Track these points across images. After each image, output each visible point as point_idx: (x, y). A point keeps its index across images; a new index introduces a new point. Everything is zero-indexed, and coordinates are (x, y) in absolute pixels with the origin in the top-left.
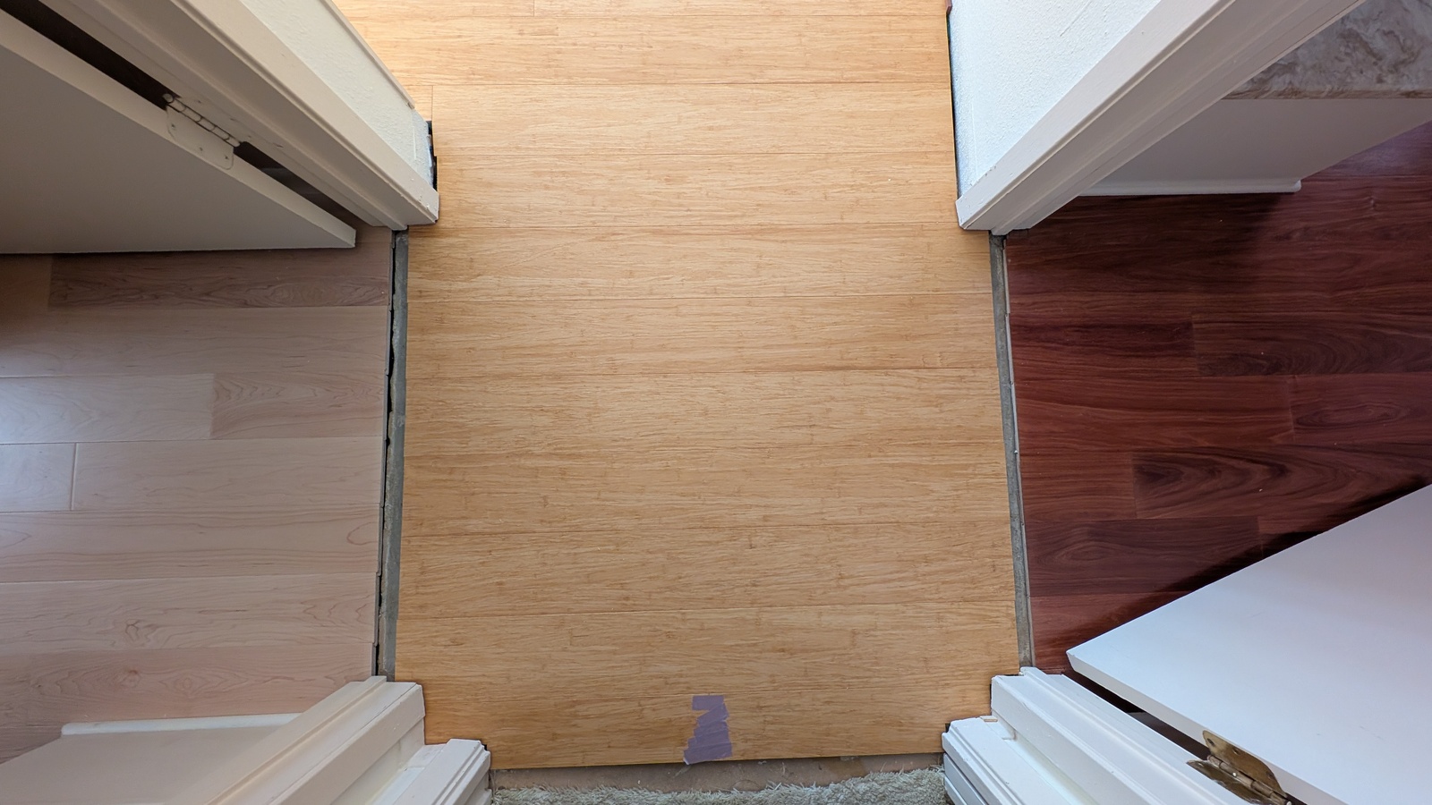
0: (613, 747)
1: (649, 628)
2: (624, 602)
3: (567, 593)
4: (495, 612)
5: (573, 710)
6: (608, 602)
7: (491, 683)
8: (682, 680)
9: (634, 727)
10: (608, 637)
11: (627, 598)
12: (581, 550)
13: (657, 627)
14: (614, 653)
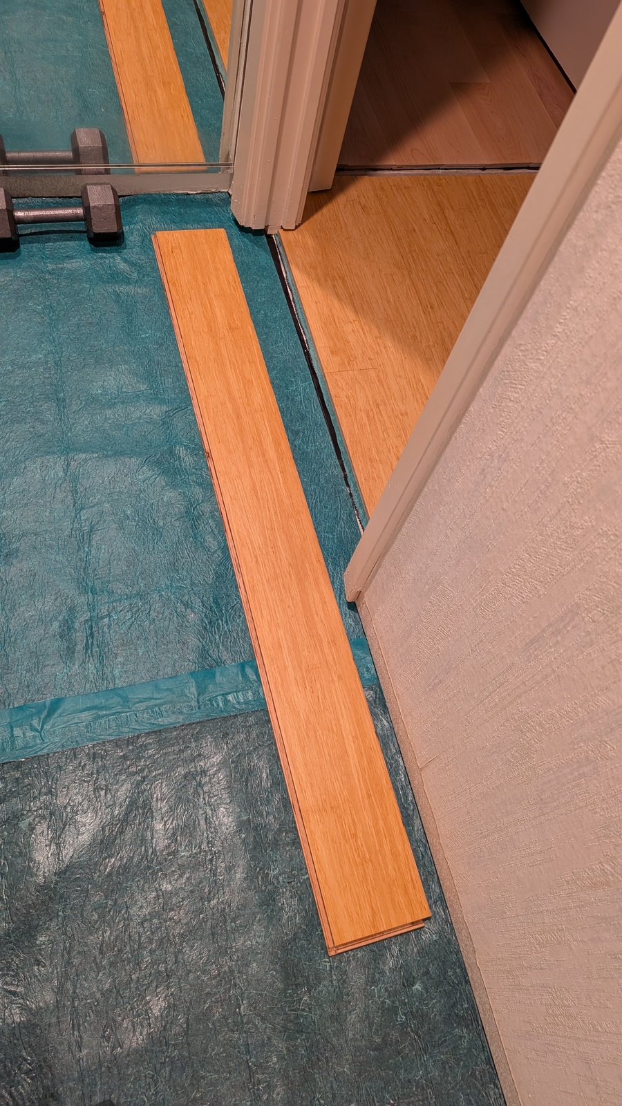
0: (317, 305)
1: (415, 323)
2: (429, 306)
3: (423, 269)
4: (393, 228)
5: (338, 278)
6: (425, 296)
7: (341, 229)
8: (383, 349)
9: (336, 318)
10: (399, 298)
11: (432, 308)
12: (457, 277)
13: (417, 329)
14: (388, 302)
